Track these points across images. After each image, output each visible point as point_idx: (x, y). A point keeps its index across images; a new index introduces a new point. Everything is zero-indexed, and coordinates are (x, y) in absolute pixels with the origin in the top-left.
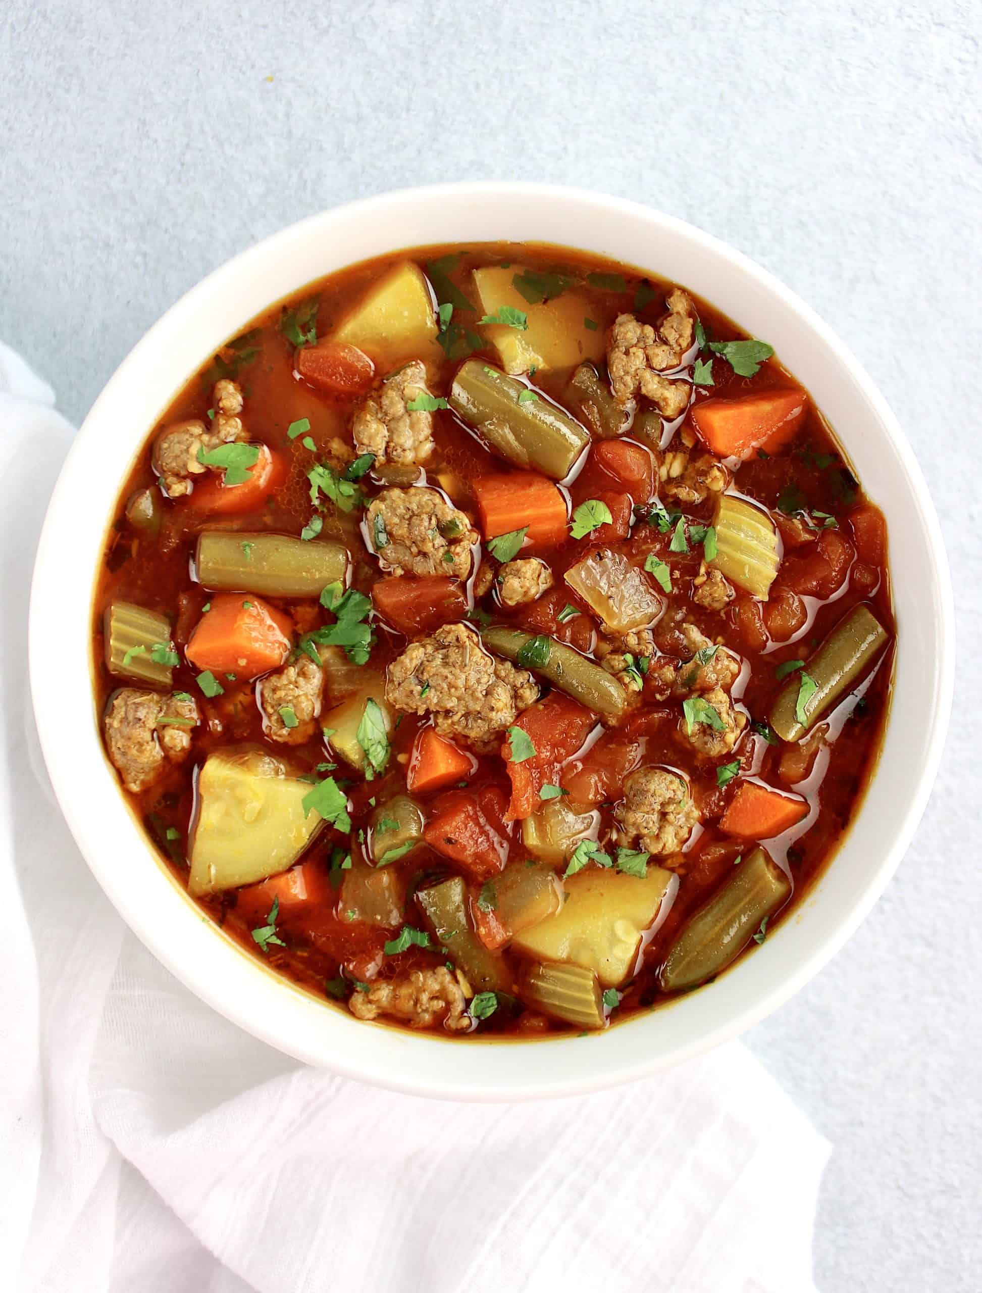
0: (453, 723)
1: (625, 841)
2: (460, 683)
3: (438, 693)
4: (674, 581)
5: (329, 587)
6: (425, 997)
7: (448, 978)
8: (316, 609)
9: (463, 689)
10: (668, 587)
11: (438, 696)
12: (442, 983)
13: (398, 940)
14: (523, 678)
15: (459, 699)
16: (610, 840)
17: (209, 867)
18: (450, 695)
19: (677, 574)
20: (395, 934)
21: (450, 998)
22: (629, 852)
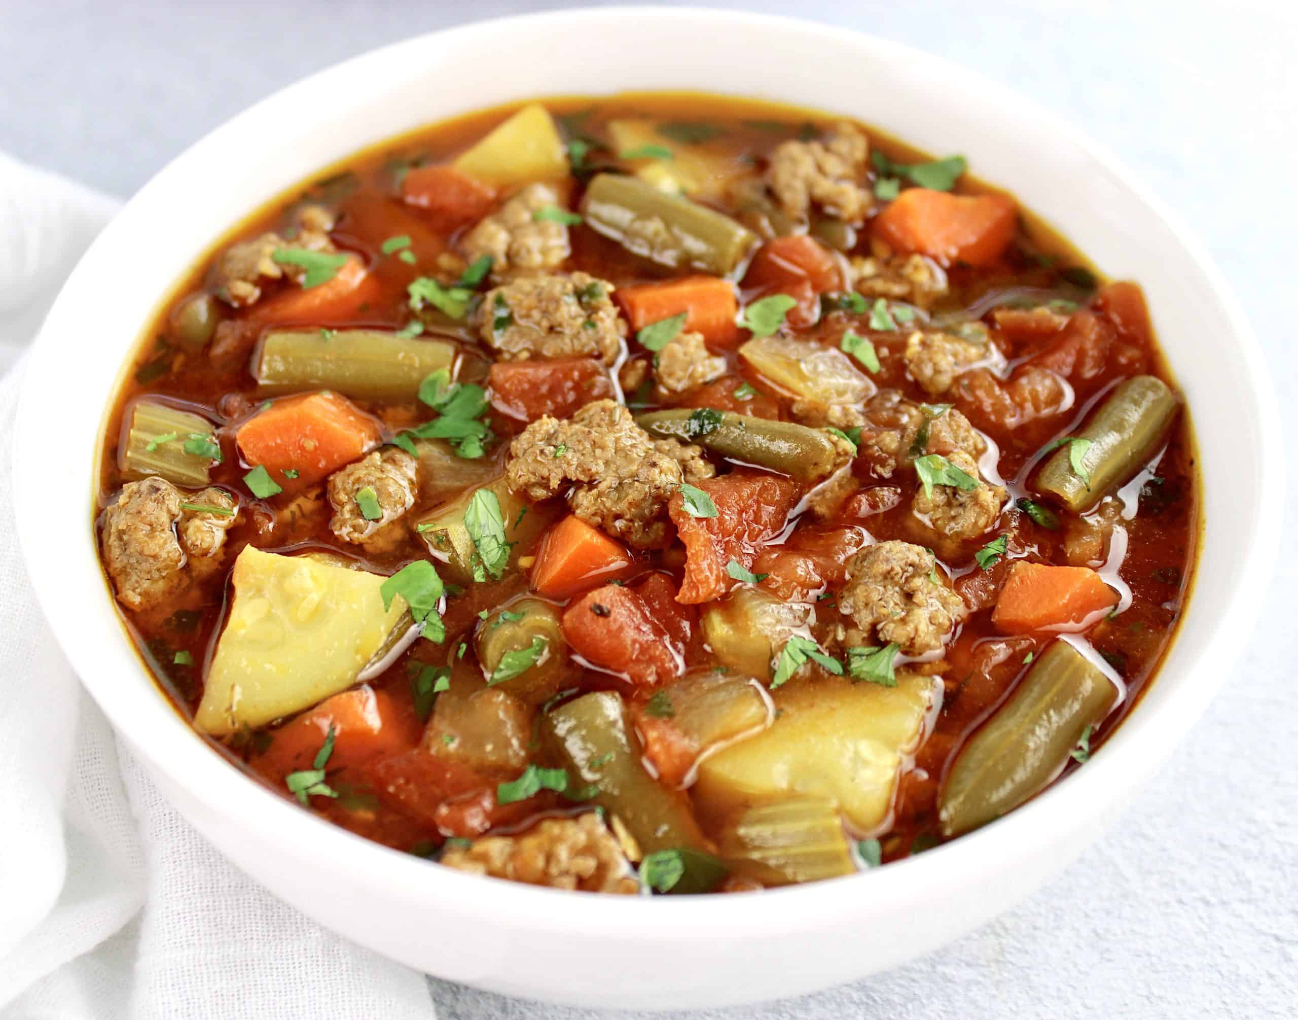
0: (600, 495)
1: (857, 636)
2: (609, 440)
3: (578, 455)
4: (882, 360)
5: (432, 376)
6: (563, 853)
7: (602, 829)
8: (413, 408)
9: (613, 451)
10: (874, 365)
11: (578, 459)
12: (590, 834)
13: (520, 781)
14: (693, 451)
15: (607, 463)
16: (835, 640)
17: (233, 687)
18: (596, 458)
19: (885, 352)
20: (516, 774)
21: (605, 855)
22: (866, 650)
